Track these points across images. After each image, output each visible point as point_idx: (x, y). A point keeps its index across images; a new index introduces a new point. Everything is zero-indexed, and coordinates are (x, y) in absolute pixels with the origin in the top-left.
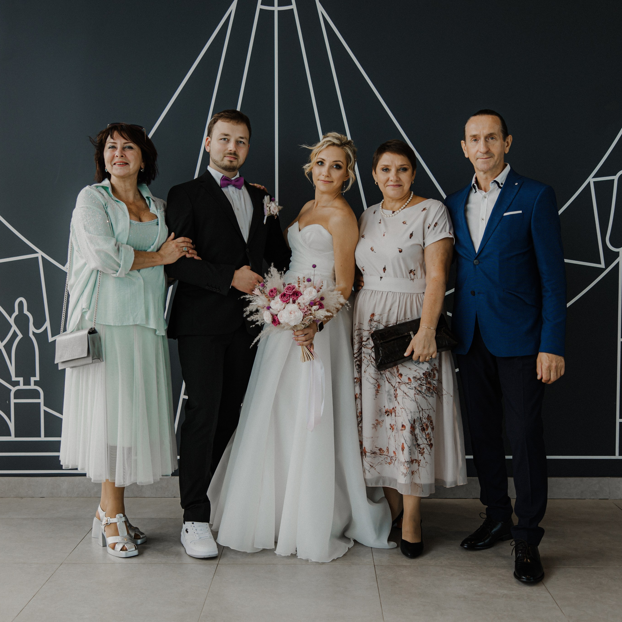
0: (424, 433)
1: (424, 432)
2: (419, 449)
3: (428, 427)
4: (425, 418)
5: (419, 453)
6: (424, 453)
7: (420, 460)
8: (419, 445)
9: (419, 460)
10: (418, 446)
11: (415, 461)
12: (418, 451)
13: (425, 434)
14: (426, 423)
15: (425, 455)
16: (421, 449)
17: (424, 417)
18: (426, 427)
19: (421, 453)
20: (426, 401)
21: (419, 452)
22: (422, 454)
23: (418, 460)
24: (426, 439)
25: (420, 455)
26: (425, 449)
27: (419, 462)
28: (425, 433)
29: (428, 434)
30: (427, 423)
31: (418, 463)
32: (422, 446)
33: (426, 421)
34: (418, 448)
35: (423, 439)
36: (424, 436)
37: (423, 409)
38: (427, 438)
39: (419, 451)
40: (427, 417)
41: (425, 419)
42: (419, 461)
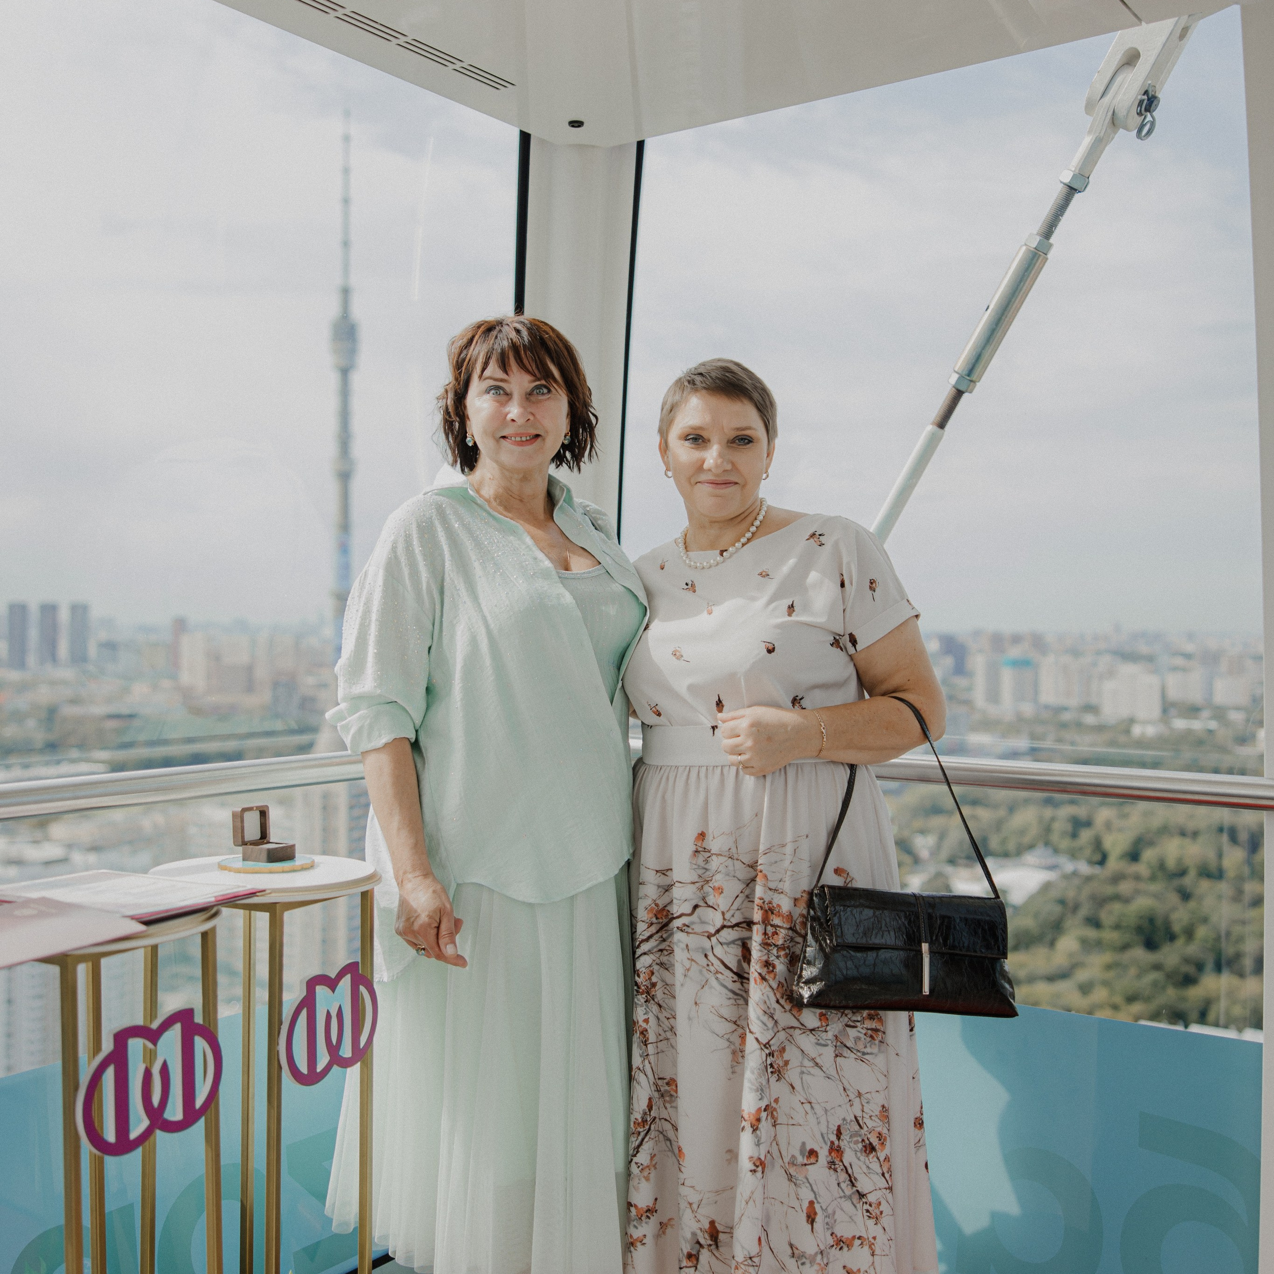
0: (875, 1159)
1: (873, 1157)
2: (866, 1207)
3: (885, 1139)
4: (870, 1117)
5: (866, 1218)
6: (883, 1215)
7: (874, 1238)
8: (861, 1195)
9: (871, 1239)
10: (860, 1198)
11: (857, 1242)
12: (864, 1211)
13: (877, 1160)
14: (876, 1129)
15: (885, 1221)
16: (870, 1205)
17: (867, 1113)
18: (880, 1140)
19: (873, 1218)
20: (870, 1068)
21: (868, 1214)
22: (877, 1218)
23: (866, 1237)
24: (883, 1175)
25: (872, 1221)
26: (883, 1202)
27: (873, 1244)
28: (878, 1158)
29: (886, 1158)
30: (879, 1129)
31: (870, 1247)
32: (871, 1198)
33: (875, 1124)
34: (861, 1203)
35: (872, 1176)
36: (875, 1166)
37: (863, 1091)
38: (885, 1170)
39: (868, 1211)
40: (878, 1113)
41: (871, 1119)
42: (873, 1241)
